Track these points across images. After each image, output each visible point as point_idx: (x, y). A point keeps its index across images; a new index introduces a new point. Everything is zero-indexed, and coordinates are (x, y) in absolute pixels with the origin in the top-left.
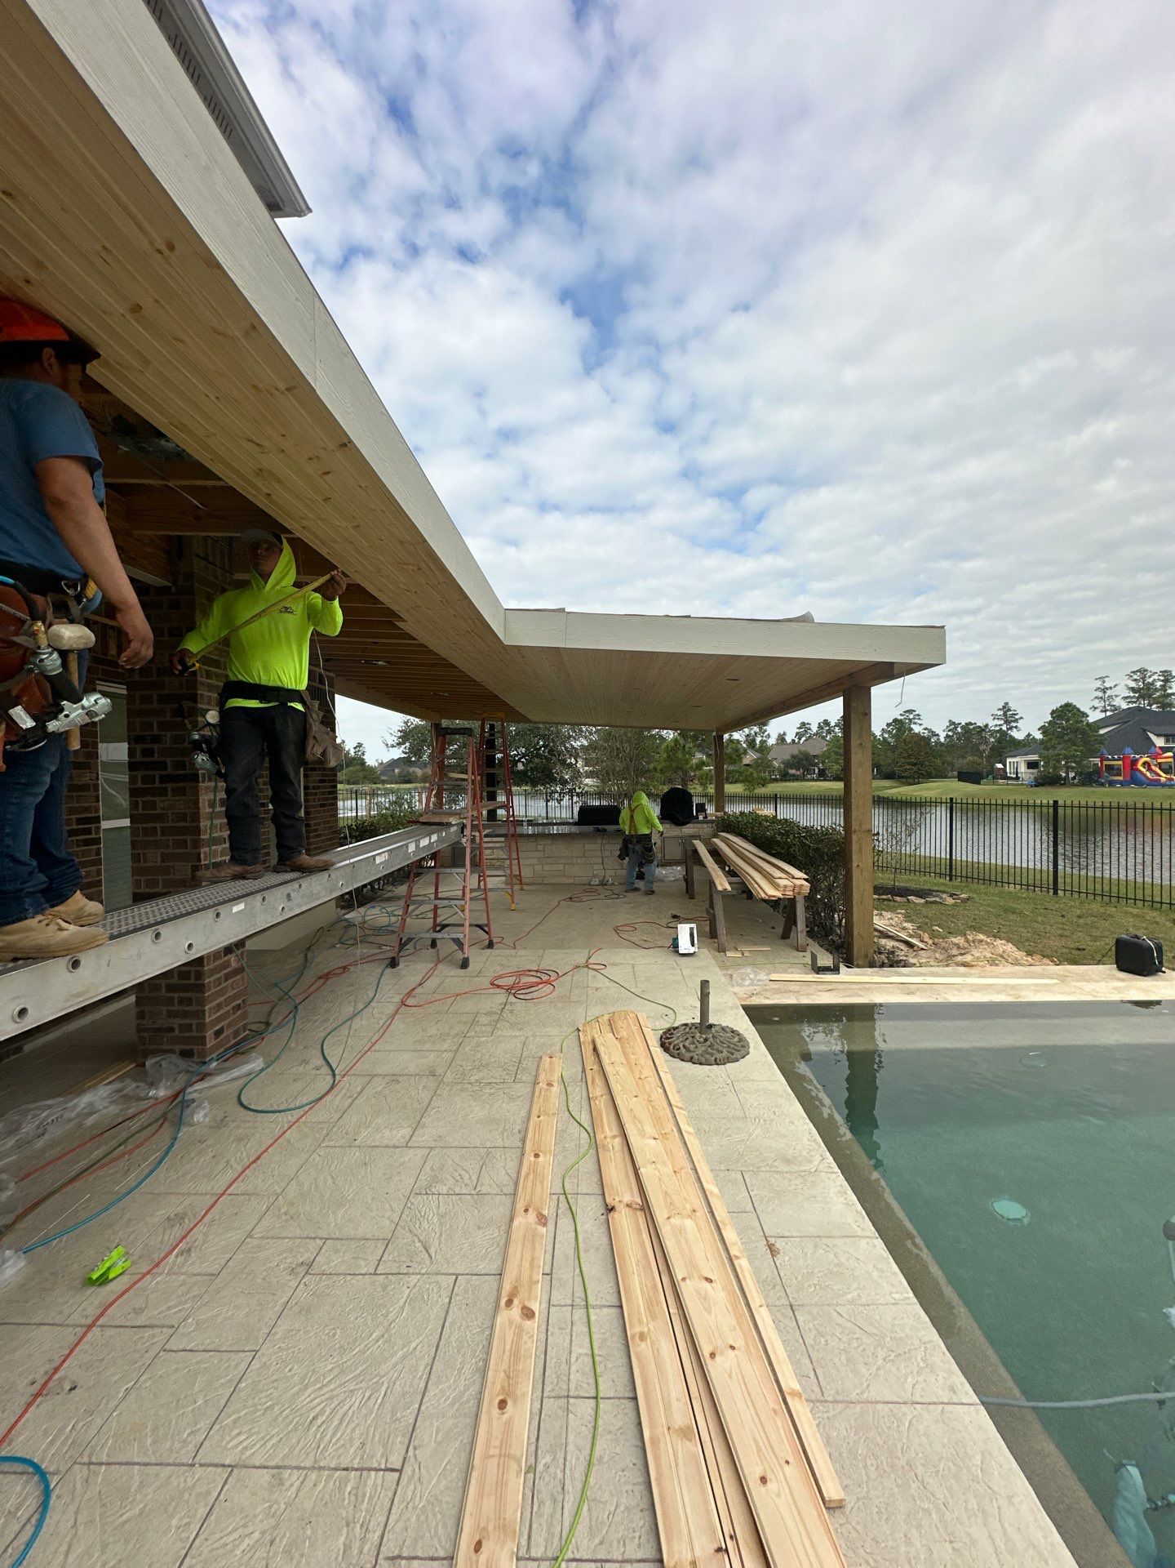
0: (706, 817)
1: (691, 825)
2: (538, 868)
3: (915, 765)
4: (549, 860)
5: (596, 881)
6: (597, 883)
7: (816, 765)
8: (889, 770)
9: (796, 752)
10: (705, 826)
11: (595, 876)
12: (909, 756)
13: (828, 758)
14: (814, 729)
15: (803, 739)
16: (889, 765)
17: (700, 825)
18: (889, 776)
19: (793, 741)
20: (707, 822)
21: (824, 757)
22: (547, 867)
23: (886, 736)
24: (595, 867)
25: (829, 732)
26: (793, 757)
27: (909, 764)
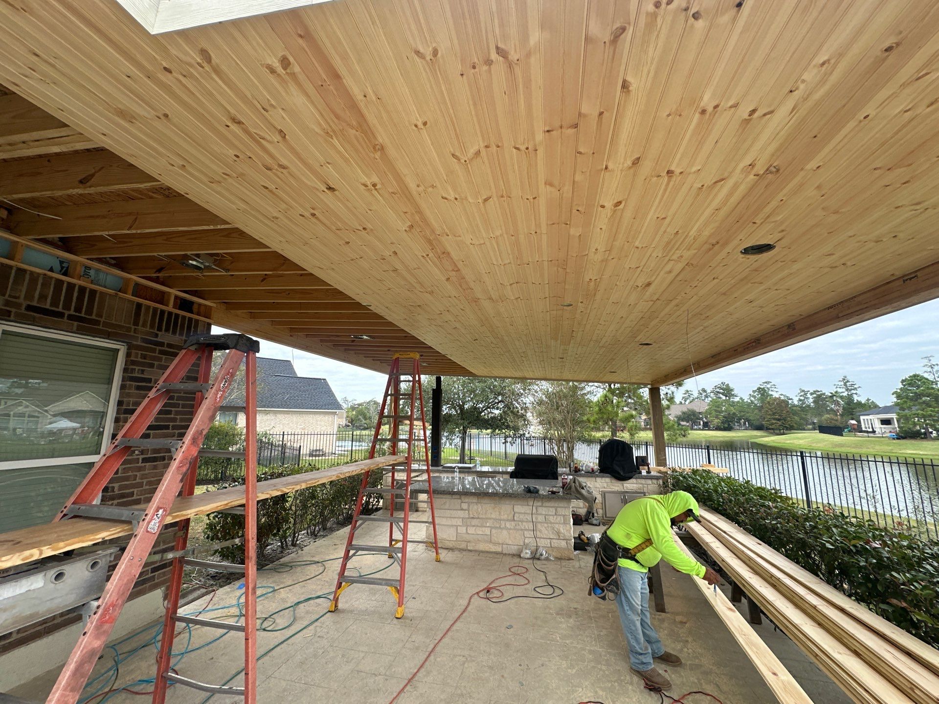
0: (649, 472)
1: (633, 480)
2: (462, 530)
3: (779, 420)
4: (474, 522)
5: (527, 553)
6: (528, 556)
7: (701, 419)
8: (756, 423)
9: (685, 410)
10: (649, 482)
11: (526, 546)
12: (774, 414)
13: (710, 414)
14: (696, 394)
15: (688, 401)
16: (758, 420)
17: (643, 481)
18: (759, 428)
19: (681, 403)
20: (652, 478)
21: (708, 412)
22: (471, 530)
23: (752, 399)
24: (527, 534)
25: (706, 397)
26: (684, 413)
27: (774, 419)
